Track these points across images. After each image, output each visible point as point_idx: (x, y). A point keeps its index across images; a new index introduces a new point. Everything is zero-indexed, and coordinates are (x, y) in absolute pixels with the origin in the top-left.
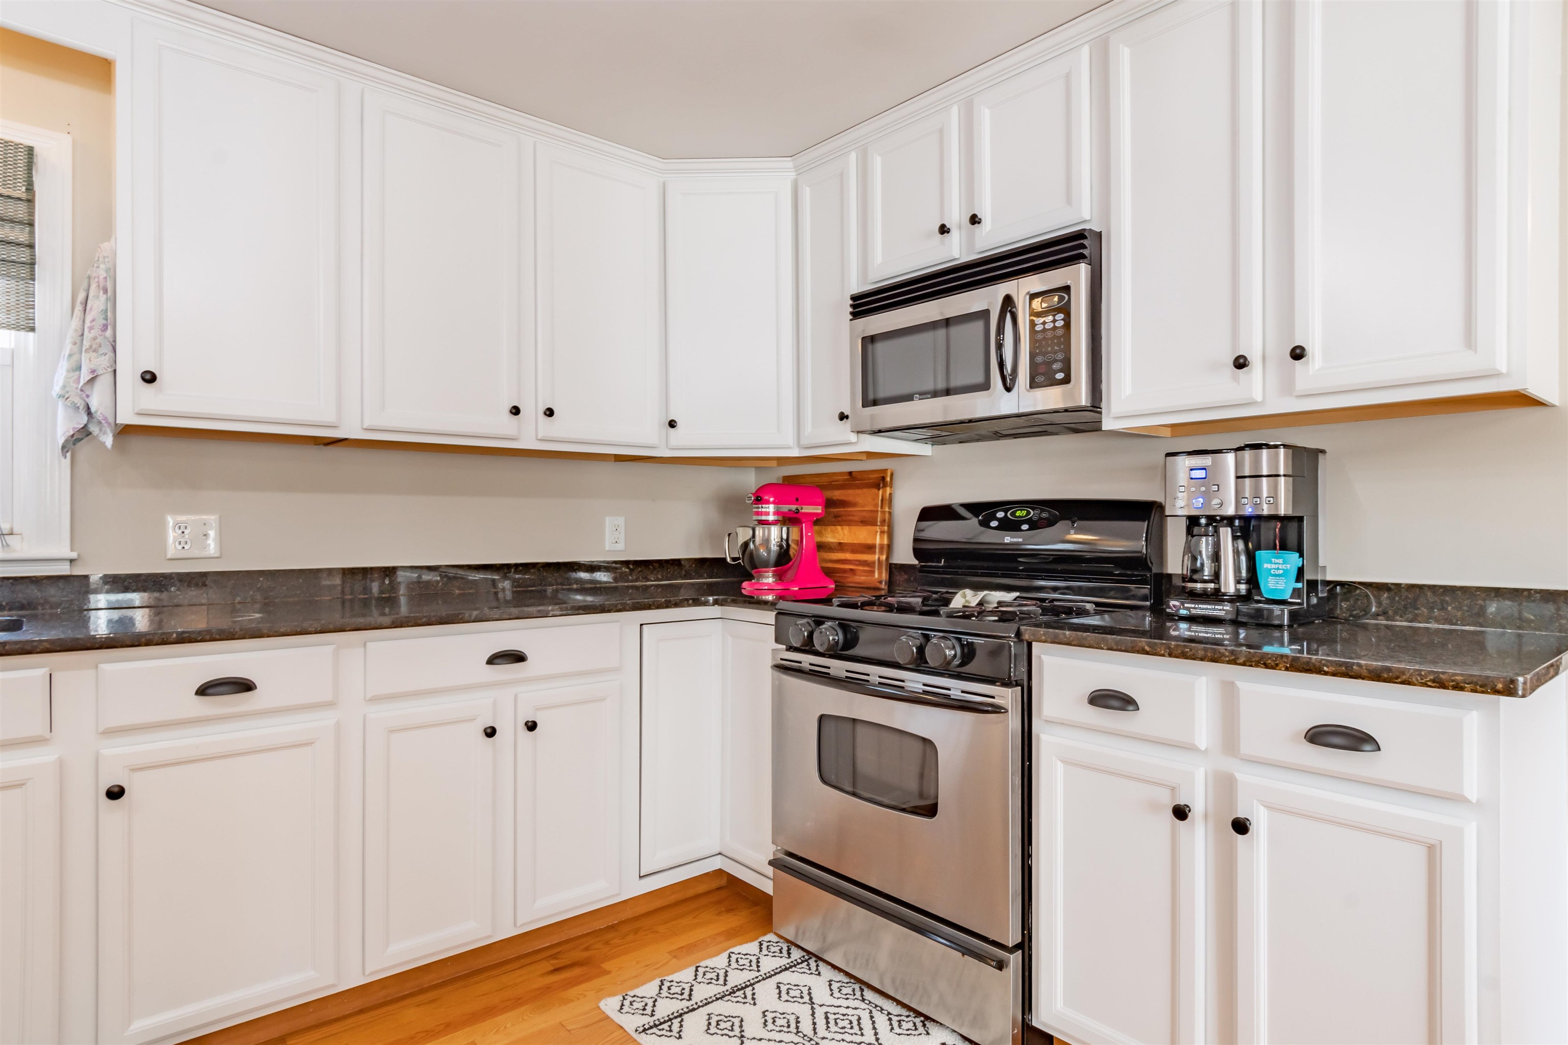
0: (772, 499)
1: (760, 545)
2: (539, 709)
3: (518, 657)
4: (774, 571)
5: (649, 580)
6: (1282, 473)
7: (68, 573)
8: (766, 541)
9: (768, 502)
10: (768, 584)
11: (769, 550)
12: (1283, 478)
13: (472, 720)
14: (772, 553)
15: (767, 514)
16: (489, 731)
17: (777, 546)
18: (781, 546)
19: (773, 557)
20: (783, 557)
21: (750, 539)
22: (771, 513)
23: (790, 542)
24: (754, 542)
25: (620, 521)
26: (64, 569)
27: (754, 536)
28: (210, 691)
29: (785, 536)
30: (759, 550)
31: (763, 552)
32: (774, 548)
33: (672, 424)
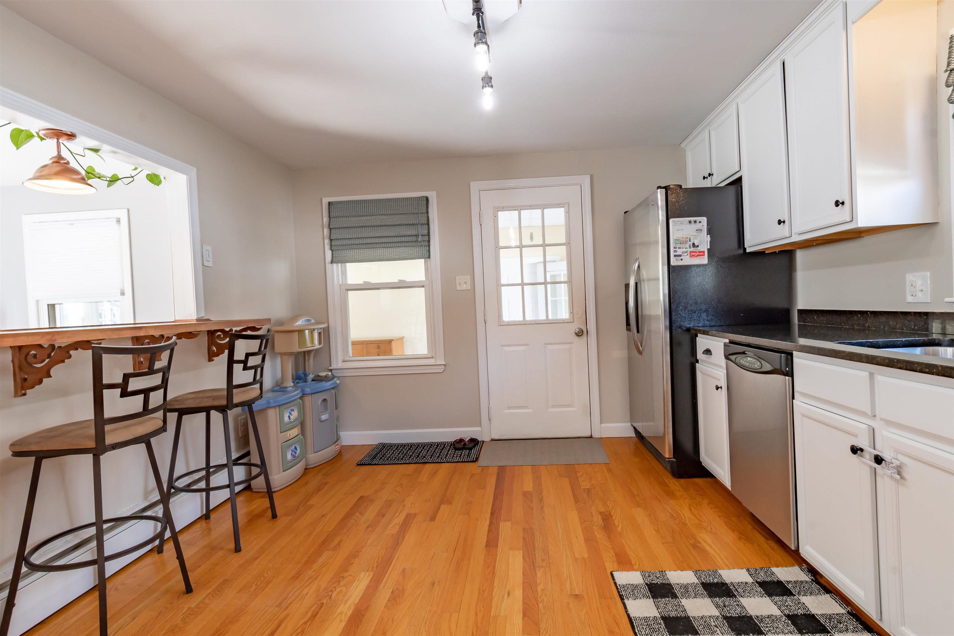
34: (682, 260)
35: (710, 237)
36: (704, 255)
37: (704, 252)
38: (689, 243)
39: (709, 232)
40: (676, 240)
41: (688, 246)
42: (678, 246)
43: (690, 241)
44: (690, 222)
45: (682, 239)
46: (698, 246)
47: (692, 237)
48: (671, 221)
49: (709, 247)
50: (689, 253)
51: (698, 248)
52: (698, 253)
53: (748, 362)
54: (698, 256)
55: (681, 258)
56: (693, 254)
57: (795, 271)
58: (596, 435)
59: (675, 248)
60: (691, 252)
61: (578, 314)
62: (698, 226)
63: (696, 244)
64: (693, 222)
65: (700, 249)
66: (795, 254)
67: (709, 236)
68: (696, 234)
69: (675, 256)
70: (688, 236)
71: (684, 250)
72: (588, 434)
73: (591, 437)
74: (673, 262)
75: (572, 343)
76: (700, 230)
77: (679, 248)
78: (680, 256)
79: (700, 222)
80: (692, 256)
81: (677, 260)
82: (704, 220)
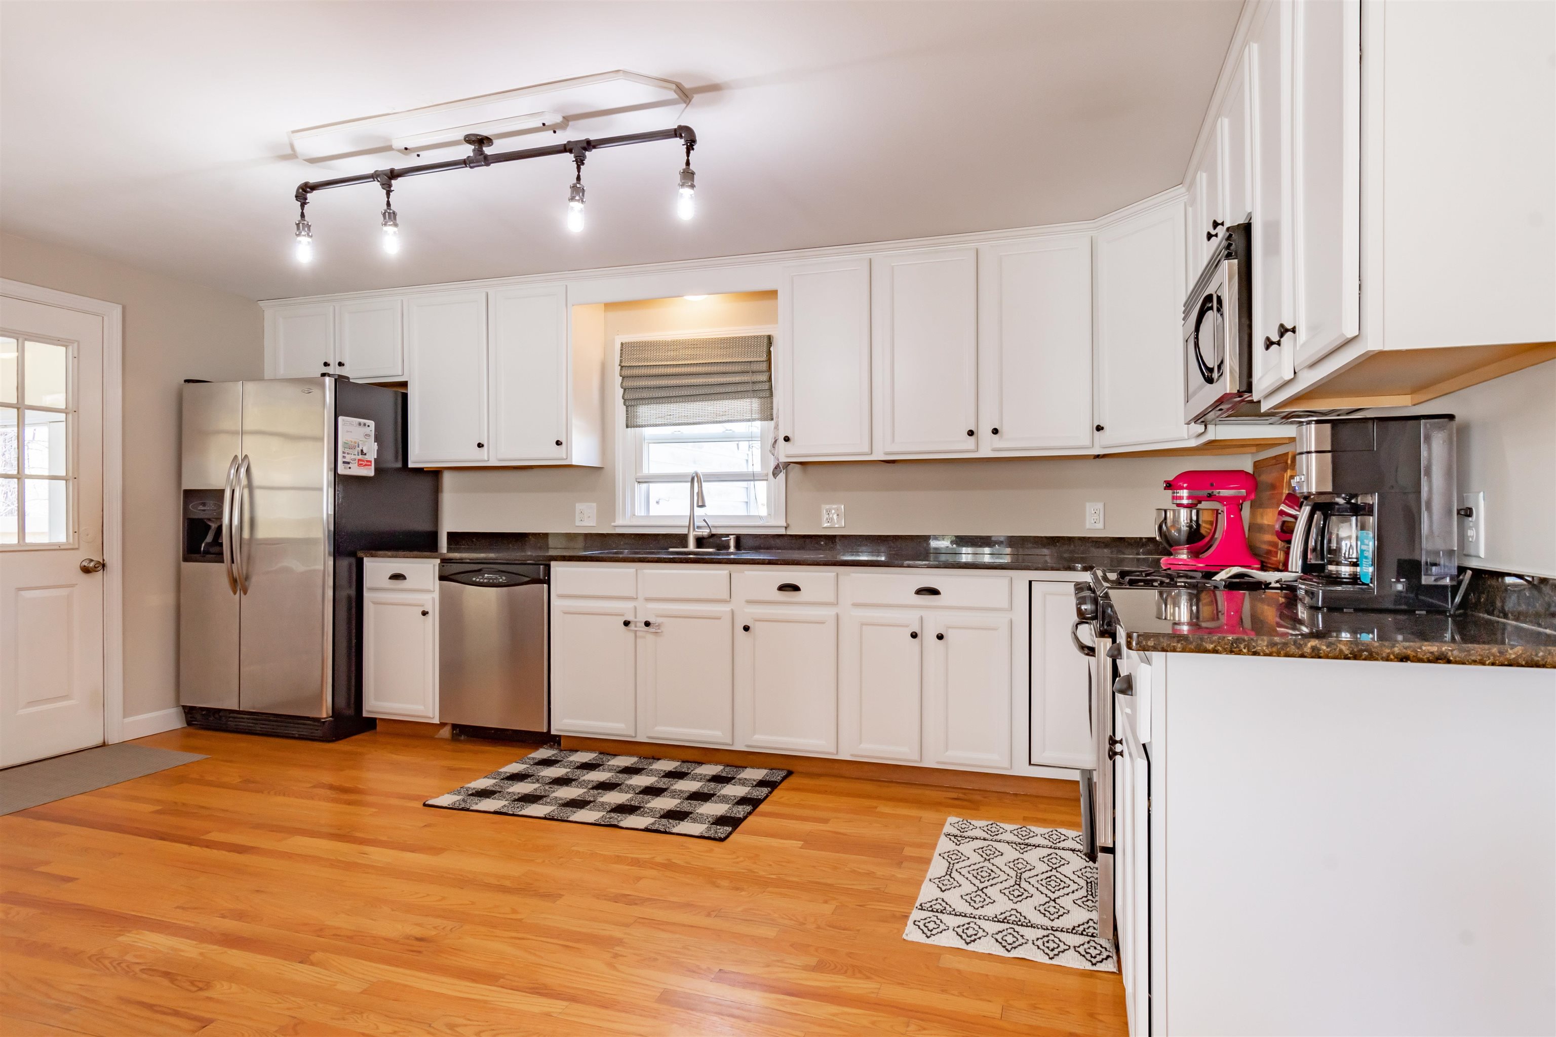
0: (1185, 485)
1: (1171, 526)
2: (948, 627)
3: (934, 592)
4: (1188, 548)
5: (1124, 554)
6: (1313, 449)
7: (785, 533)
8: (1176, 520)
9: (1182, 488)
10: (1181, 560)
11: (1179, 531)
12: (1314, 455)
13: (907, 626)
14: (1182, 533)
15: (1181, 498)
16: (914, 634)
17: (1187, 526)
18: (1190, 527)
19: (1183, 537)
20: (1194, 535)
21: (1163, 521)
22: (1185, 498)
23: (1200, 522)
24: (1166, 523)
25: (1100, 506)
26: (782, 532)
27: (1166, 518)
28: (784, 589)
29: (1194, 518)
30: (1171, 531)
31: (1174, 533)
32: (1185, 529)
33: (1099, 428)
34: (350, 468)
35: (378, 445)
36: (371, 465)
37: (370, 462)
38: (357, 448)
39: (377, 439)
40: (345, 443)
41: (356, 453)
42: (347, 450)
43: (358, 447)
44: (360, 424)
45: (350, 443)
46: (365, 454)
47: (360, 443)
48: (340, 419)
49: (376, 457)
50: (357, 460)
51: (366, 457)
52: (366, 463)
53: (485, 579)
54: (366, 465)
55: (349, 466)
56: (361, 462)
57: (442, 492)
58: (113, 739)
59: (344, 453)
60: (359, 460)
61: (88, 535)
62: (367, 430)
63: (365, 452)
64: (362, 424)
65: (367, 457)
66: (442, 477)
67: (376, 444)
68: (364, 440)
69: (344, 462)
70: (357, 441)
71: (353, 457)
72: (98, 741)
73: (104, 745)
74: (341, 470)
75: (72, 586)
76: (367, 435)
77: (348, 454)
78: (348, 463)
79: (369, 426)
80: (360, 465)
81: (345, 468)
82: (372, 424)
